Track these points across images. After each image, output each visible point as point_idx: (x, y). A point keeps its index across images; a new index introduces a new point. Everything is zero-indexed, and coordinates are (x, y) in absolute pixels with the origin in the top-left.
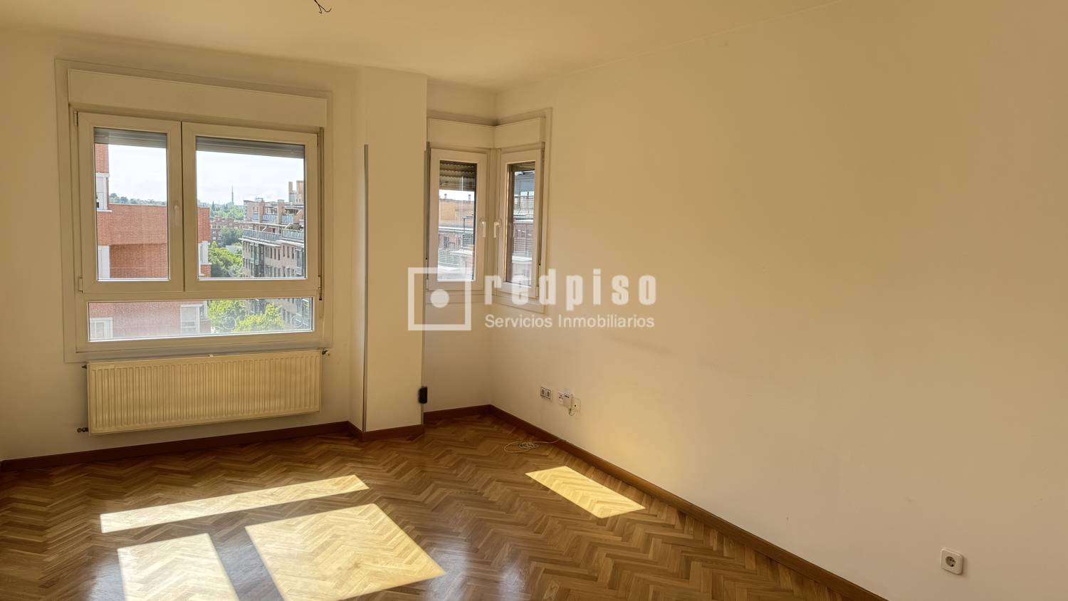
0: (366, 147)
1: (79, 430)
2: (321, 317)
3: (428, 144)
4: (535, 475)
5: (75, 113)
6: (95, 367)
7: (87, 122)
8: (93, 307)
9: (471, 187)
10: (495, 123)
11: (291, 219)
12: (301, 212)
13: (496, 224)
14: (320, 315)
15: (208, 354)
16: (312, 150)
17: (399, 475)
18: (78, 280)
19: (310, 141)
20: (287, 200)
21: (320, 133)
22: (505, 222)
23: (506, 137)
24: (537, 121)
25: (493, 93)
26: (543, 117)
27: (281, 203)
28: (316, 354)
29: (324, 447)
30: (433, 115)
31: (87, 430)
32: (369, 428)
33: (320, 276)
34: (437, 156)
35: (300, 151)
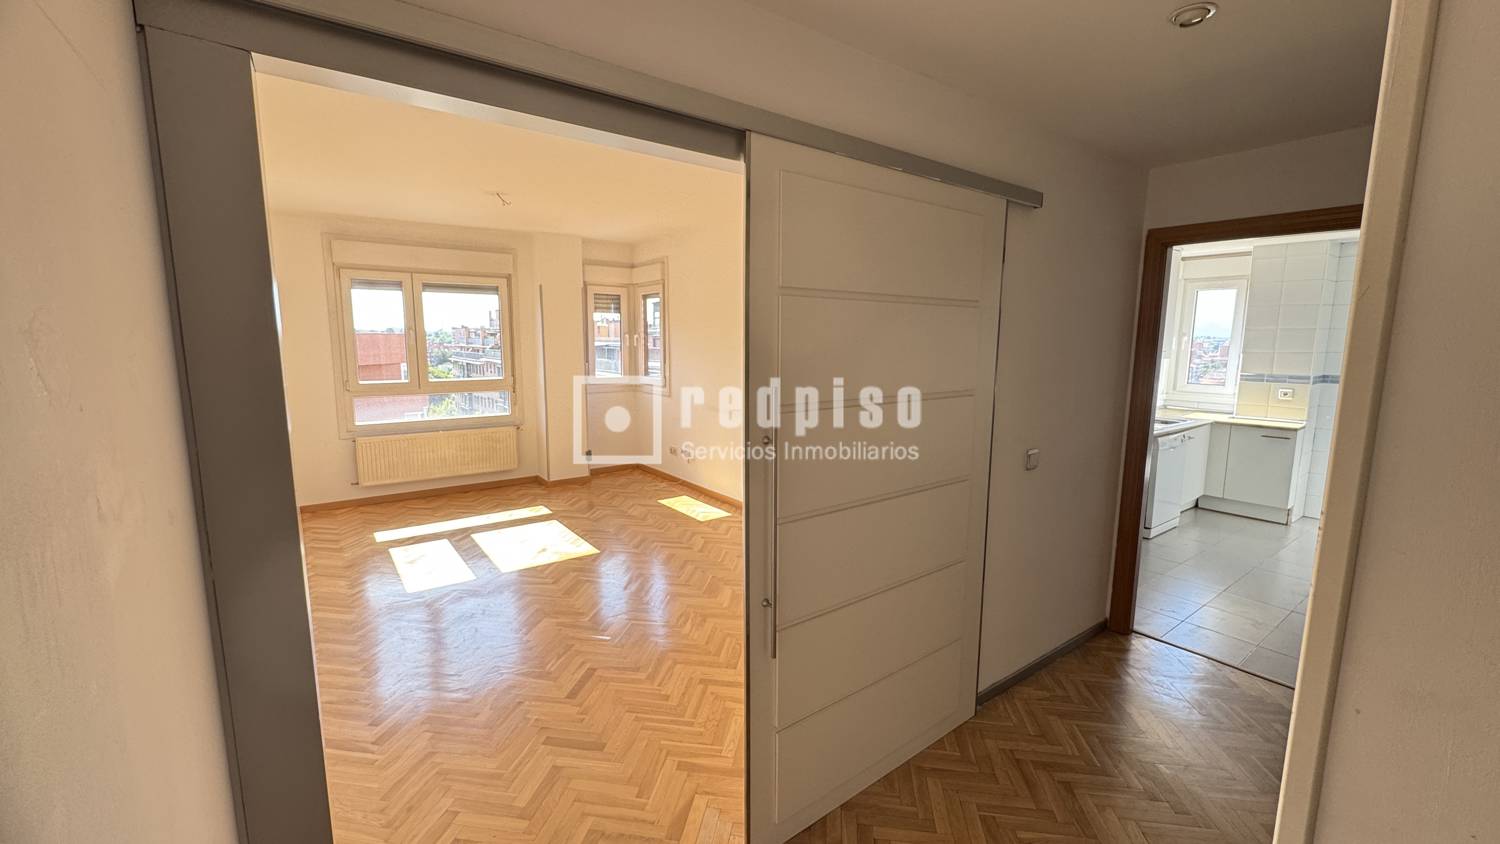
0: (541, 287)
1: (352, 484)
2: (515, 404)
3: (584, 282)
4: (664, 502)
5: (338, 269)
6: (360, 440)
7: (346, 275)
8: (357, 402)
9: (618, 310)
10: (632, 266)
11: (492, 342)
12: (499, 334)
13: (636, 336)
14: (514, 403)
15: (438, 431)
16: (504, 289)
17: (572, 505)
18: (345, 383)
19: (502, 283)
20: (487, 326)
21: (509, 278)
22: (642, 335)
23: (641, 276)
24: (659, 266)
25: (631, 247)
26: (662, 262)
27: (483, 329)
28: (512, 430)
29: (521, 492)
30: (586, 262)
31: (357, 484)
32: (553, 478)
33: (513, 376)
34: (592, 291)
35: (495, 290)
